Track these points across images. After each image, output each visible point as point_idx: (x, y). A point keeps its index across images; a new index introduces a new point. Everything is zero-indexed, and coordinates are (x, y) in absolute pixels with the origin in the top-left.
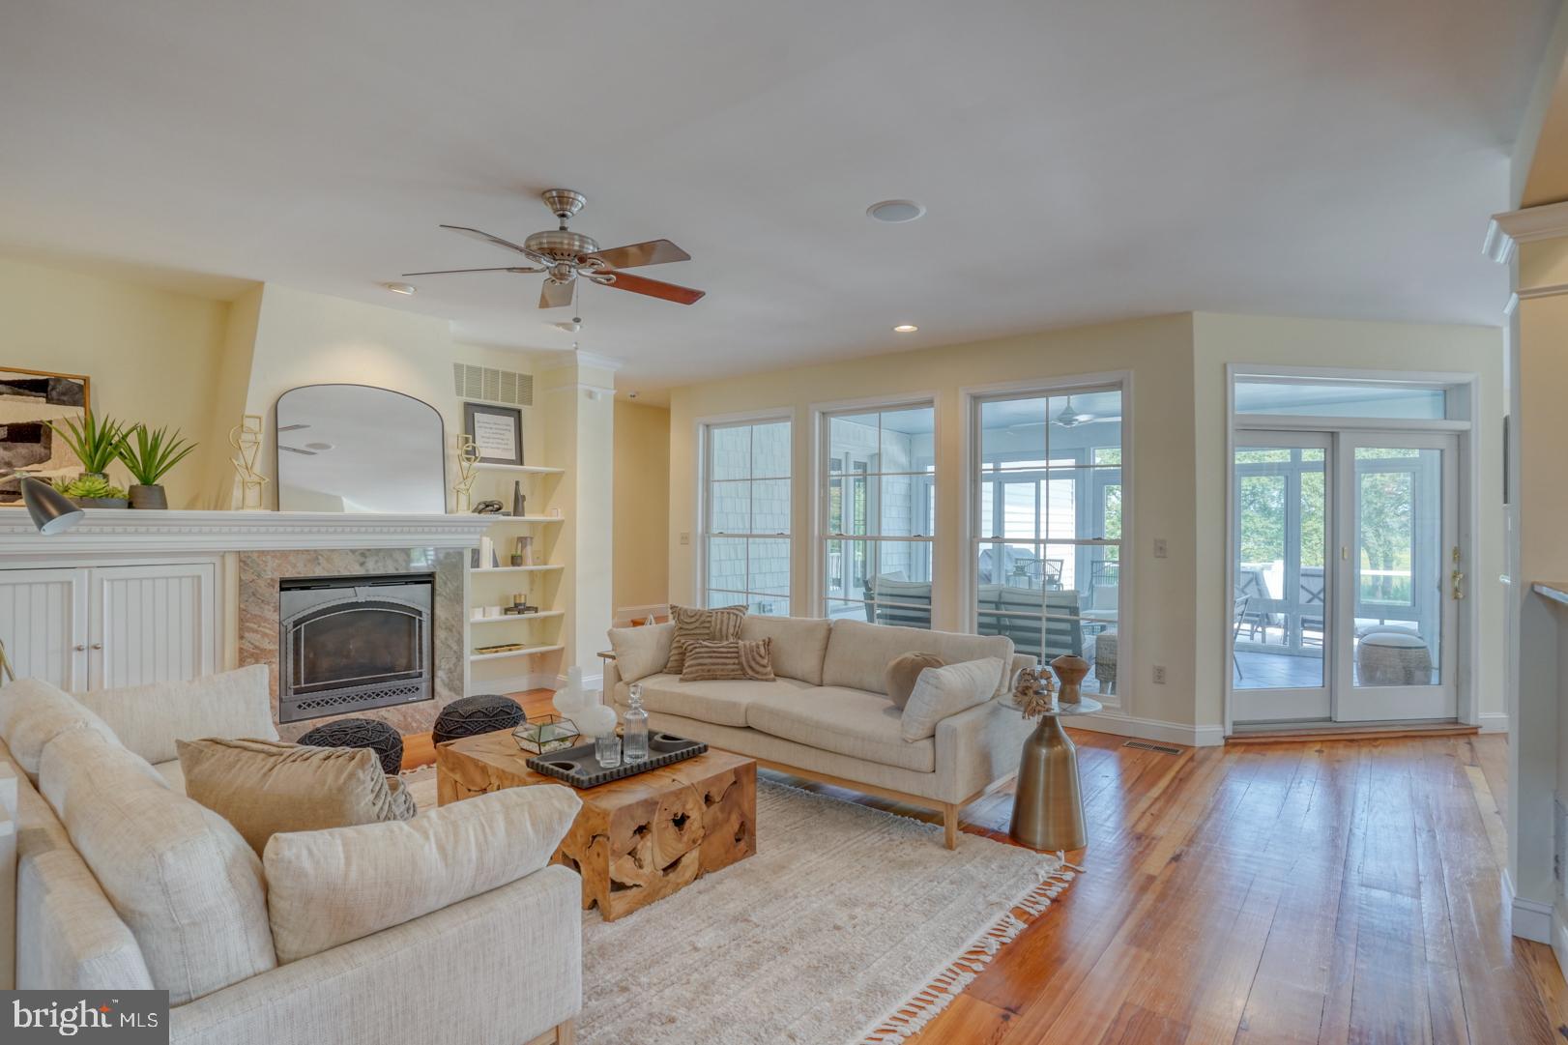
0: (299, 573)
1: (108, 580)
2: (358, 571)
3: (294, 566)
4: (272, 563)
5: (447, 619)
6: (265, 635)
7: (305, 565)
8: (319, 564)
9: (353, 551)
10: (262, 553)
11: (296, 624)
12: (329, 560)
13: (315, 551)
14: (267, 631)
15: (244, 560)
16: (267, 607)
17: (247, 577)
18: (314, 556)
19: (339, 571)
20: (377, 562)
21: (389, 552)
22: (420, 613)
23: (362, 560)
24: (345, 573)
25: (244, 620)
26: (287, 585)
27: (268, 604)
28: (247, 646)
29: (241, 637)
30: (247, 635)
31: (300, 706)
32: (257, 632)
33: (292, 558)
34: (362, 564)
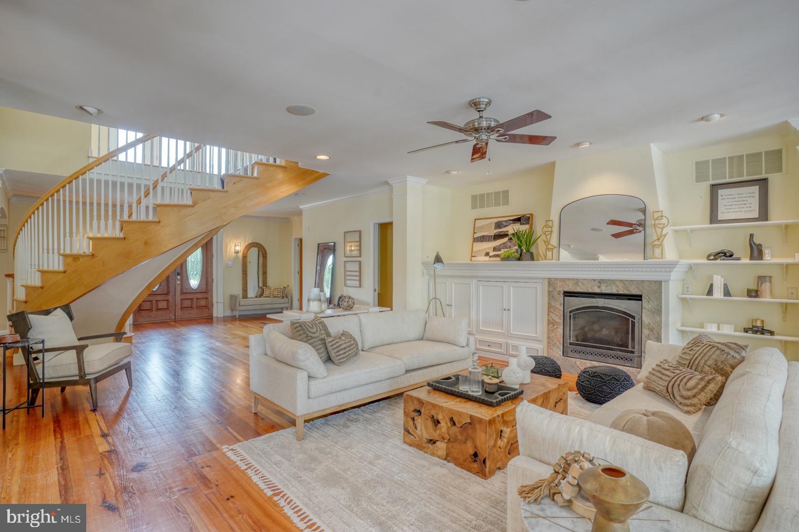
0: (570, 289)
1: (513, 287)
2: (597, 290)
3: (568, 286)
4: (559, 284)
5: (649, 323)
6: (556, 315)
7: (573, 286)
8: (579, 285)
9: (594, 280)
10: (556, 279)
11: (570, 312)
12: (583, 284)
13: (577, 279)
14: (557, 314)
15: (551, 282)
16: (557, 303)
17: (551, 289)
18: (577, 281)
19: (587, 290)
20: (607, 286)
21: (613, 282)
22: (633, 317)
23: (599, 284)
24: (590, 291)
25: (550, 306)
26: (568, 294)
27: (558, 302)
28: (551, 319)
29: (548, 315)
30: (550, 314)
31: (572, 351)
32: (553, 313)
33: (567, 282)
34: (599, 287)
